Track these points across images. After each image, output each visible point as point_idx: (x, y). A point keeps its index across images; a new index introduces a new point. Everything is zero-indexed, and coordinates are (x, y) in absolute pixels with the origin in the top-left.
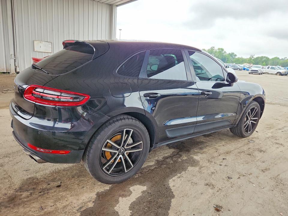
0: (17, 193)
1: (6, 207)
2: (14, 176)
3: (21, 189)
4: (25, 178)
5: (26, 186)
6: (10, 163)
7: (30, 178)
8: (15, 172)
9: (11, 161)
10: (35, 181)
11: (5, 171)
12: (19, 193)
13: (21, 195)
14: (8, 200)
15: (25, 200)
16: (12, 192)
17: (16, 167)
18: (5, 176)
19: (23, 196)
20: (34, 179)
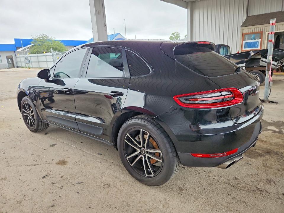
0: (264, 154)
1: (273, 151)
2: (261, 165)
3: (260, 155)
4: (253, 159)
5: (256, 155)
6: (259, 180)
7: (250, 158)
8: (259, 168)
9: (257, 181)
10: (248, 155)
11: (266, 174)
12: (263, 153)
13: (261, 152)
14: (271, 154)
15: (261, 149)
16: (267, 157)
17: (256, 171)
18: (268, 169)
19: (261, 151)
20: (248, 156)
